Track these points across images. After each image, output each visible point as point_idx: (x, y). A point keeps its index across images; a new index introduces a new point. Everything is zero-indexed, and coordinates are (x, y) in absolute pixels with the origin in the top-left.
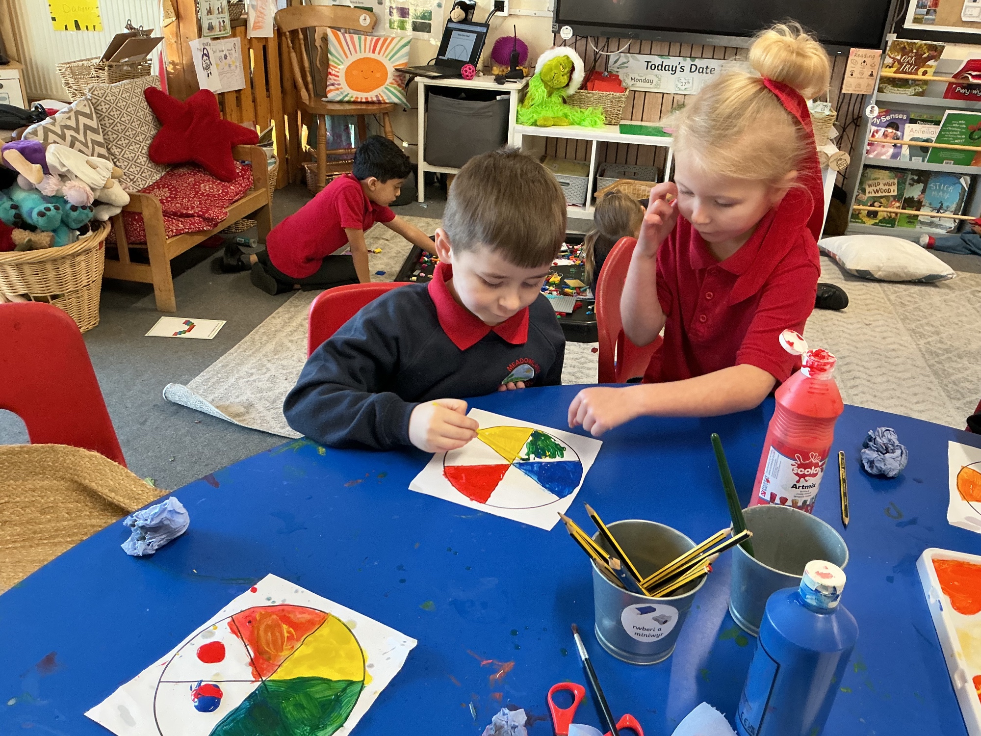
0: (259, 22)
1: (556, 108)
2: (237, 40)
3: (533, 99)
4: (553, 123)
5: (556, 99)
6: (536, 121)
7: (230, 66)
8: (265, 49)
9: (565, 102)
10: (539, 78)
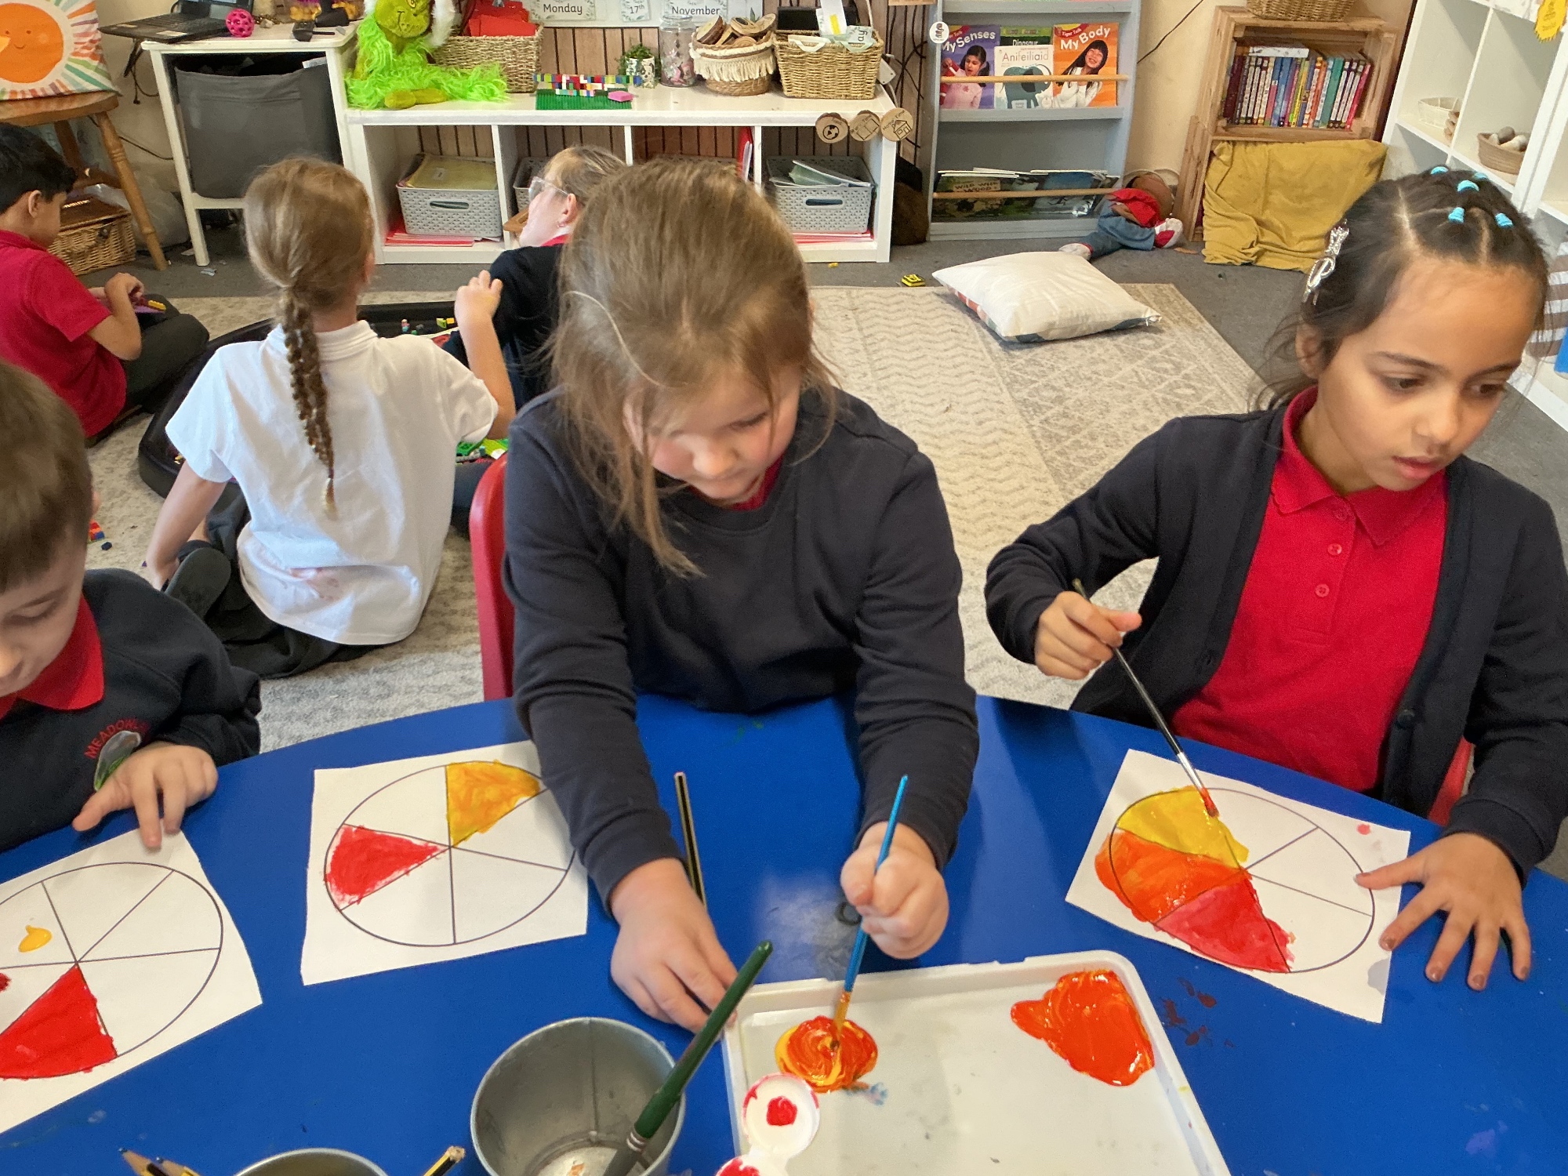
1: (415, 74)
3: (370, 61)
4: (415, 100)
5: (411, 57)
6: (383, 100)
9: (431, 60)
10: (374, 23)
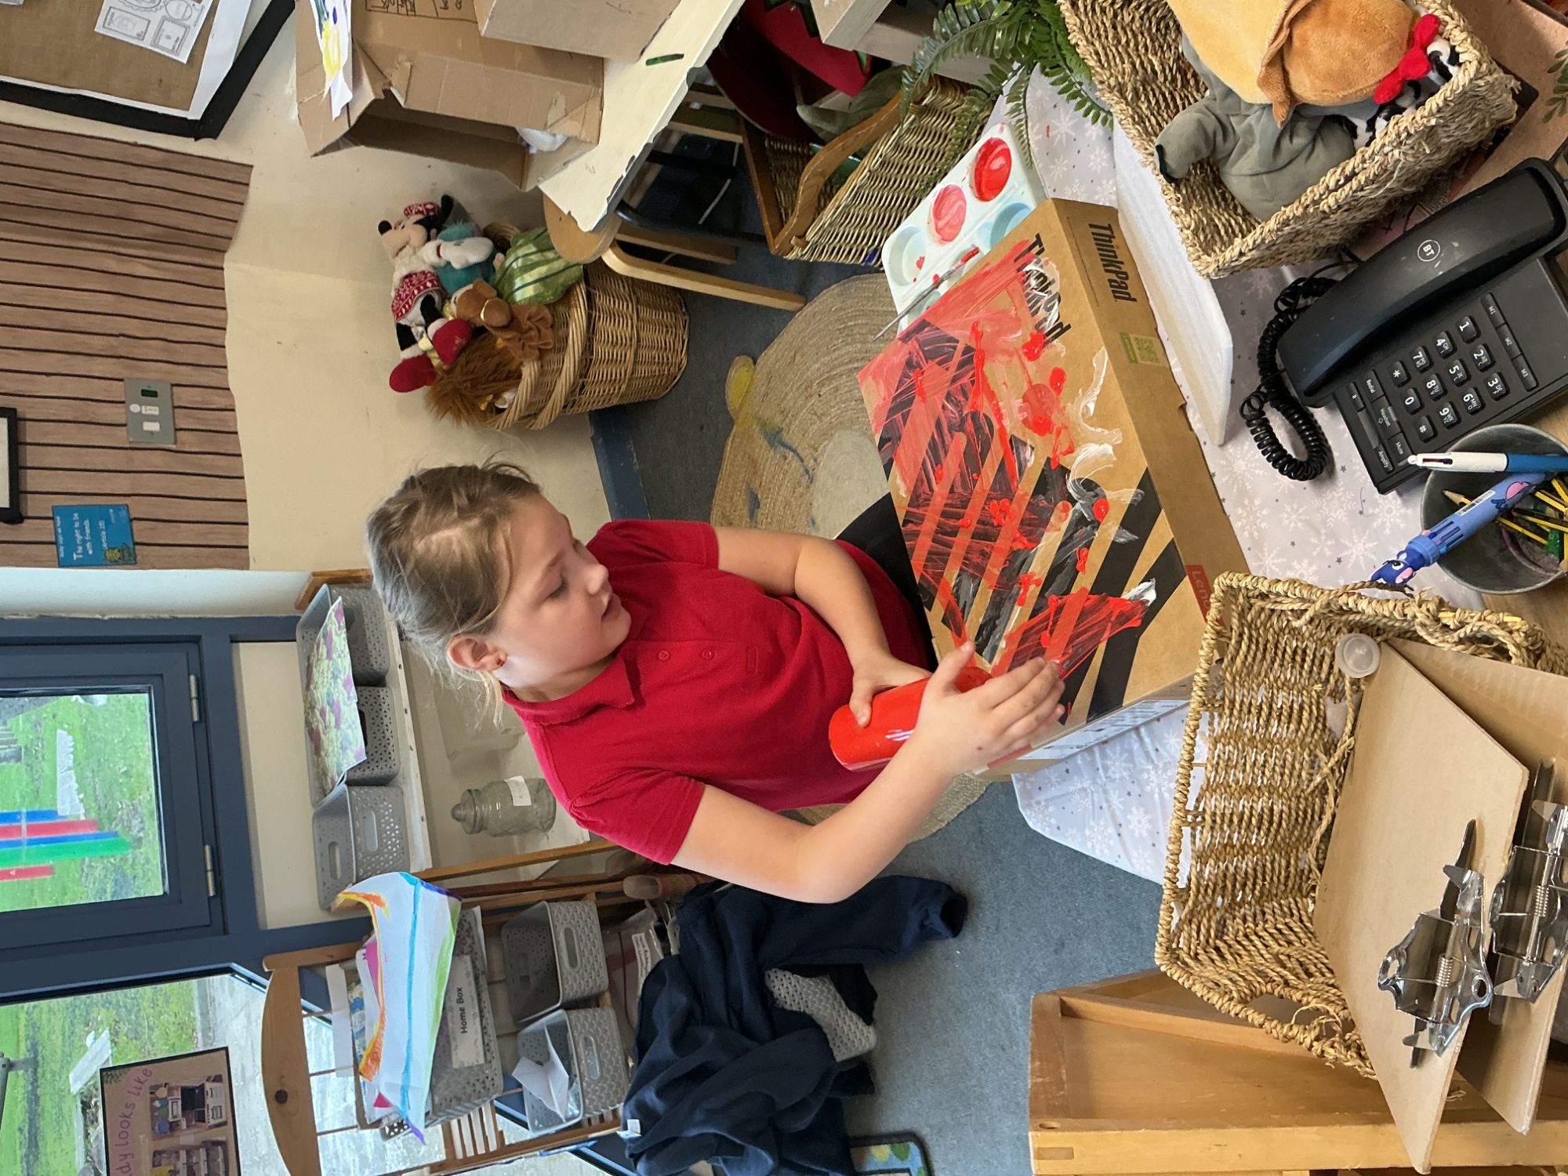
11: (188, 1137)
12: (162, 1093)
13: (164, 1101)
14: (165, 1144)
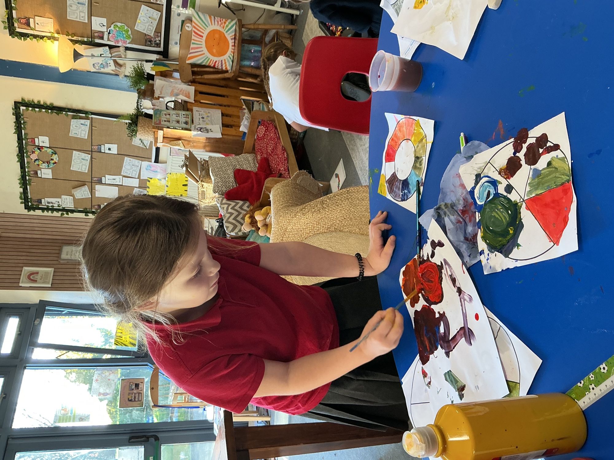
0: (186, 94)
2: (195, 109)
7: (208, 116)
8: (201, 93)
11: (135, 391)
12: (132, 384)
13: (132, 385)
14: (131, 392)
